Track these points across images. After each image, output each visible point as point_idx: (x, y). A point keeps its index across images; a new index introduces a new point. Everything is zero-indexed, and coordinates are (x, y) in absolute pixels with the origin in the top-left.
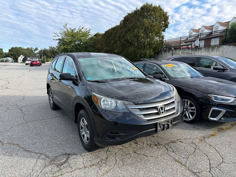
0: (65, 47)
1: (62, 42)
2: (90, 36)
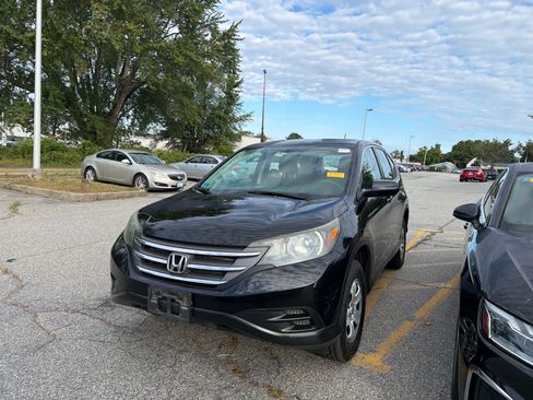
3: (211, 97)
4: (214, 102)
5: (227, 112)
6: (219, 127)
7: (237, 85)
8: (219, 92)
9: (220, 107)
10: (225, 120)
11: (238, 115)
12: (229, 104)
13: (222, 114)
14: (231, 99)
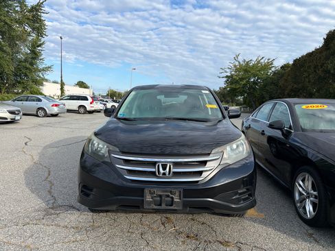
0: (233, 86)
1: (231, 80)
2: (273, 69)
3: (18, 52)
4: (20, 56)
5: (32, 64)
6: (26, 75)
7: (40, 46)
8: (25, 50)
9: (26, 61)
10: (30, 69)
11: (41, 67)
12: (34, 58)
13: (28, 65)
14: (35, 55)
